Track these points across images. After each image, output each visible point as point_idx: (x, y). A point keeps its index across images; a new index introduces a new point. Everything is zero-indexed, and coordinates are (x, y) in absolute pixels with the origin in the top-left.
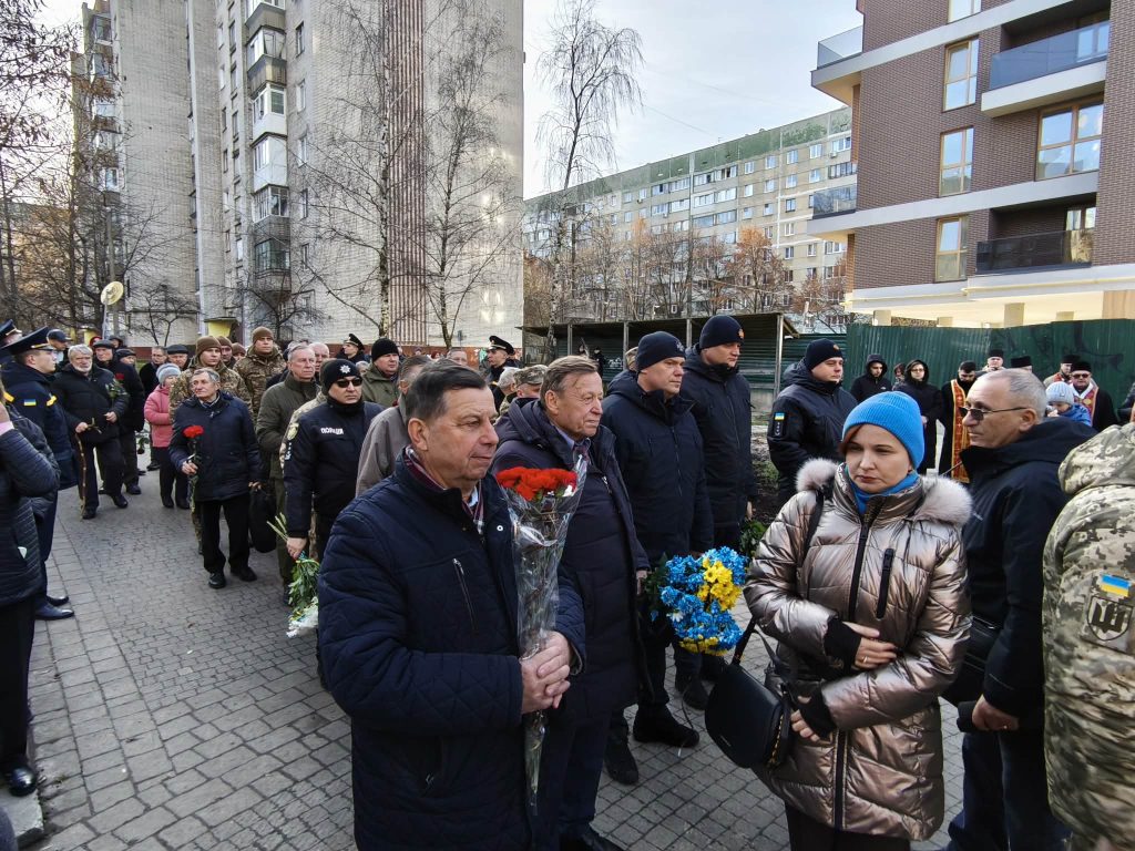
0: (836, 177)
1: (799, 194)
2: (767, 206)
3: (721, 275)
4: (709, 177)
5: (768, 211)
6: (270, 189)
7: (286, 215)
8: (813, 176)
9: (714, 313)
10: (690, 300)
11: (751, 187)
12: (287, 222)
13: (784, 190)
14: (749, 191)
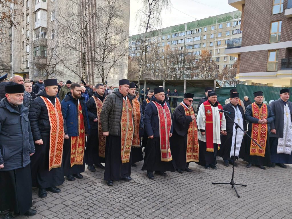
0: (235, 34)
1: (222, 39)
2: (211, 43)
3: (195, 66)
4: (191, 32)
5: (211, 45)
6: (40, 28)
7: (46, 37)
8: (227, 33)
9: (192, 79)
10: (183, 74)
11: (206, 36)
13: (217, 38)
14: (205, 37)
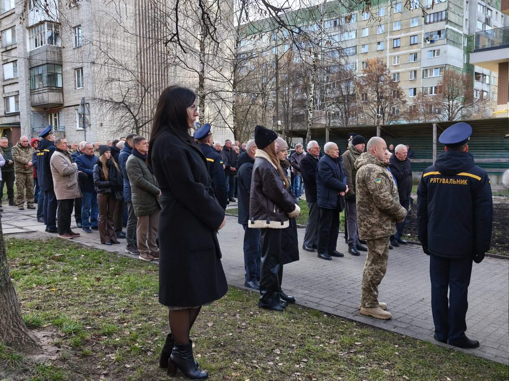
0: (430, 23)
1: (403, 35)
2: (379, 43)
4: (335, 22)
5: (380, 47)
6: (46, 23)
7: (59, 44)
8: (413, 22)
11: (367, 30)
12: (60, 51)
13: (392, 32)
14: (366, 33)
